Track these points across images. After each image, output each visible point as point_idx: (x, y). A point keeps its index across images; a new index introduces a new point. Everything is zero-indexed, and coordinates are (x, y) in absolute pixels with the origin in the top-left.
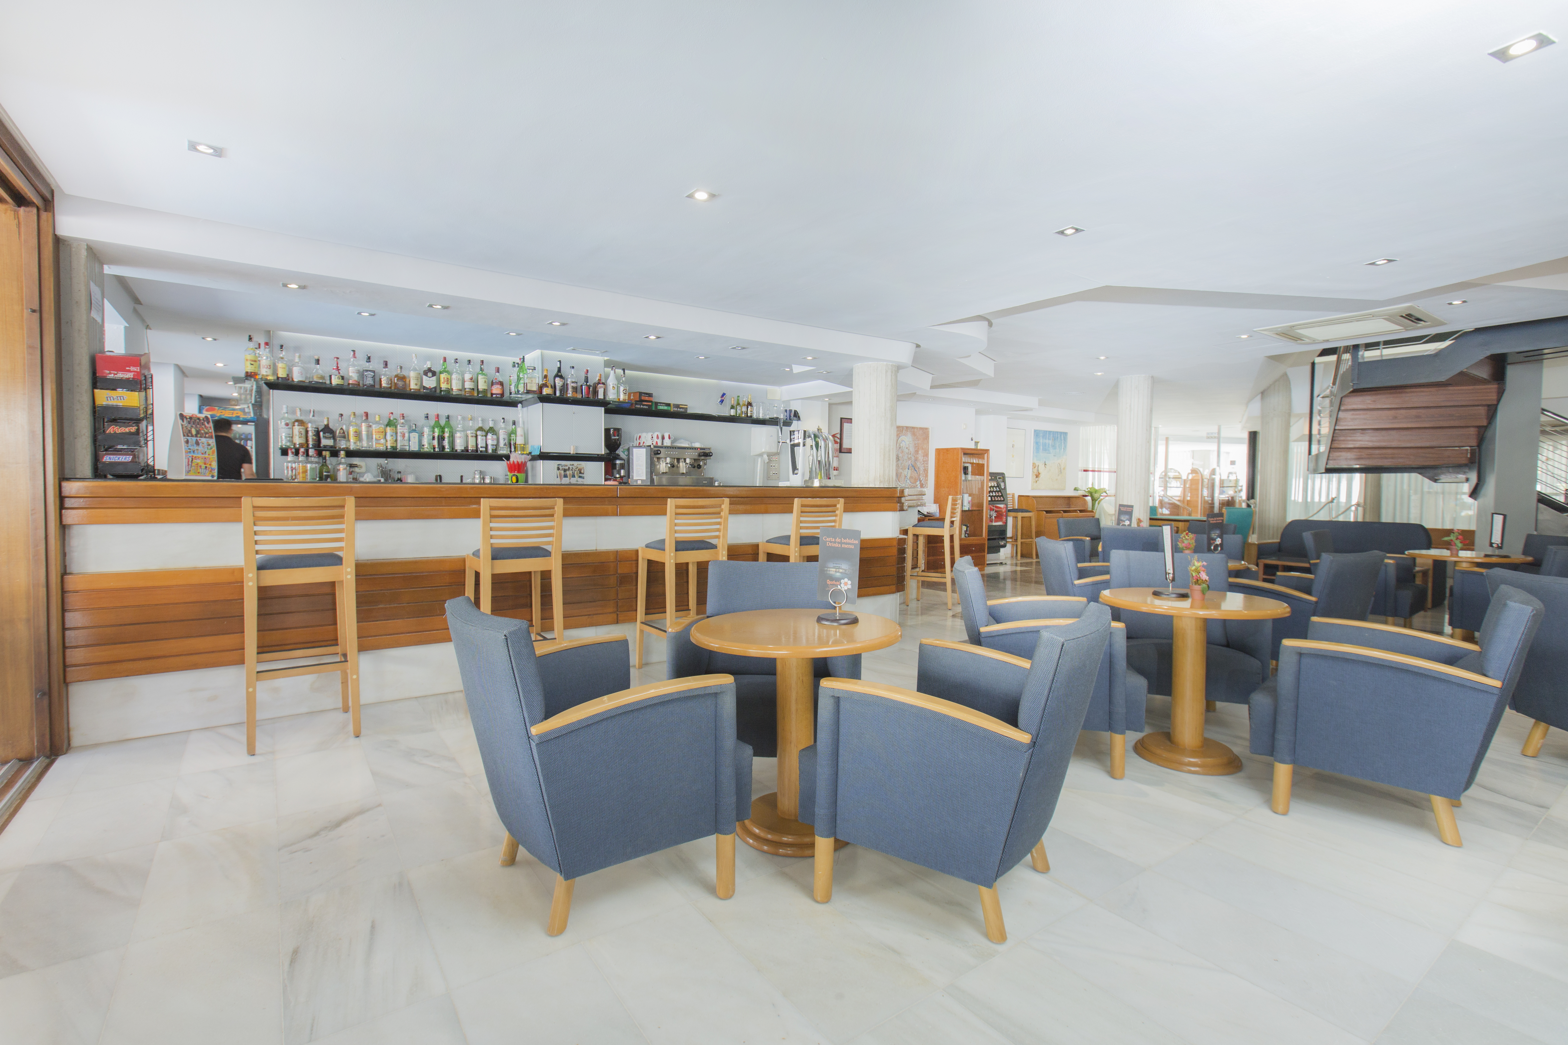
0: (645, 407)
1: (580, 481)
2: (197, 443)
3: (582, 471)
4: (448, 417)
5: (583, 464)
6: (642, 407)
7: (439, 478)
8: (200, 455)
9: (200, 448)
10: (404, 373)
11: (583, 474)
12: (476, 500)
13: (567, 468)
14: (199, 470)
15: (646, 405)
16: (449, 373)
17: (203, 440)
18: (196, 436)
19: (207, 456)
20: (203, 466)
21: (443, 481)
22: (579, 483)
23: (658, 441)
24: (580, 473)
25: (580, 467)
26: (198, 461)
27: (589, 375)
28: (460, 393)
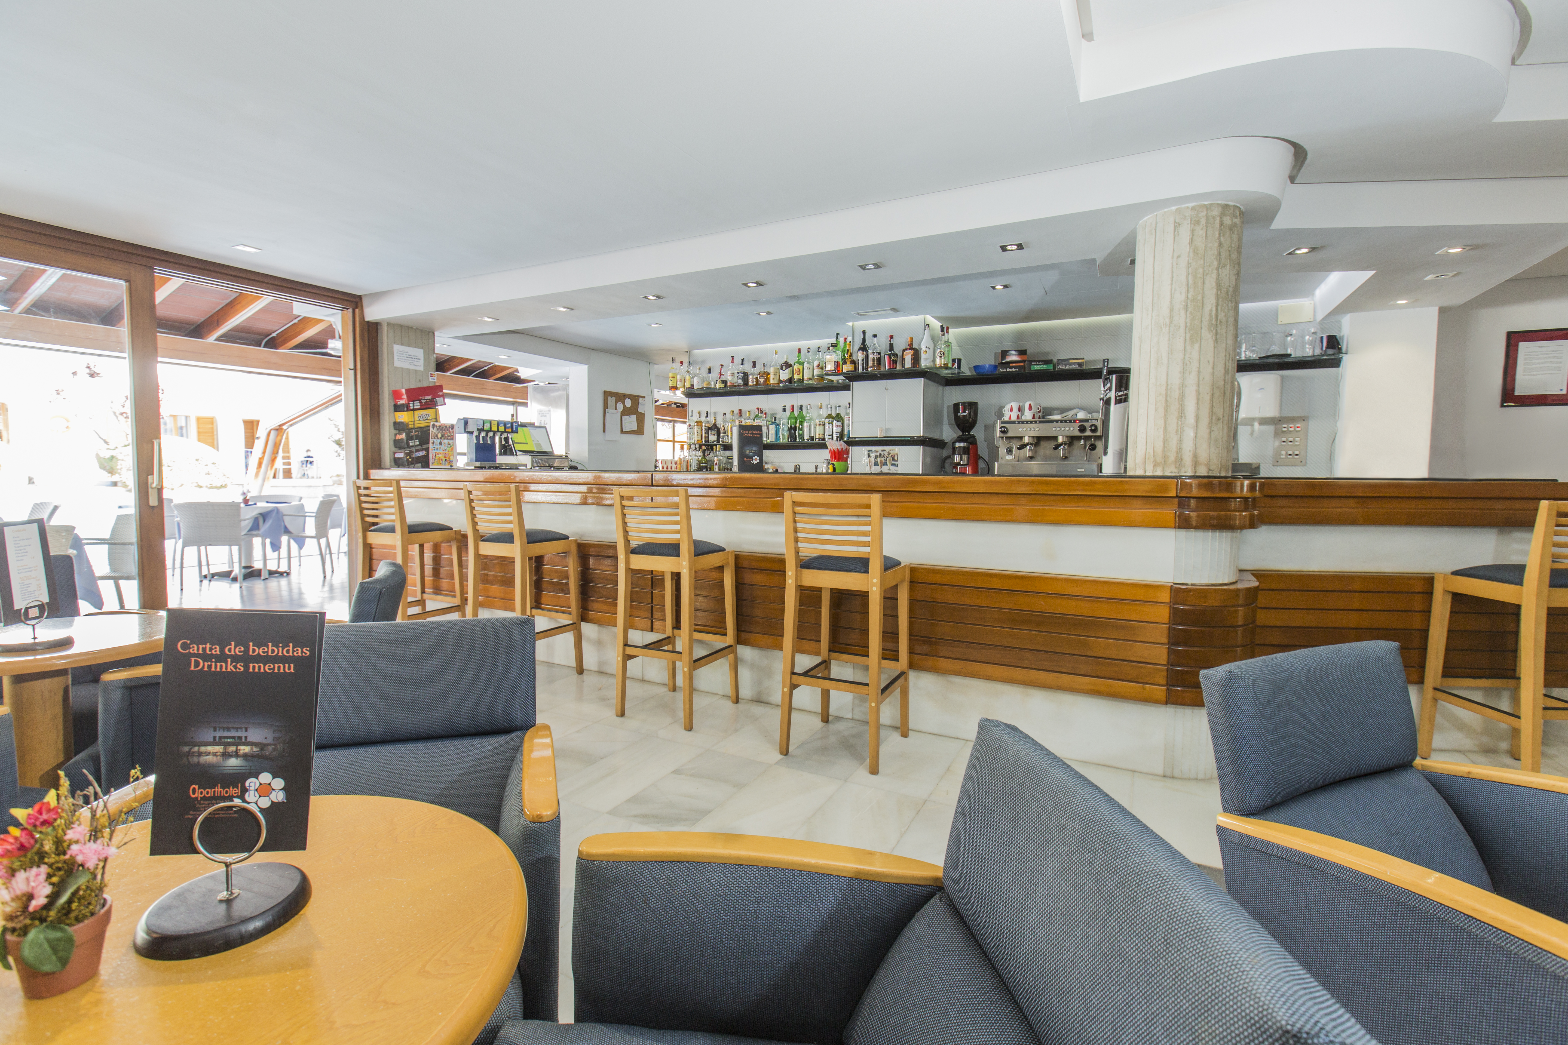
0: (1014, 370)
1: (893, 470)
2: (441, 443)
3: (896, 458)
4: (801, 408)
5: (896, 449)
6: (1008, 370)
7: (797, 468)
8: (442, 452)
9: (442, 447)
10: (767, 370)
11: (897, 461)
12: (780, 490)
13: (878, 454)
14: (441, 462)
15: (1015, 367)
16: (802, 364)
17: (446, 441)
18: (441, 438)
19: (447, 452)
20: (444, 459)
21: (801, 471)
22: (891, 472)
23: (1012, 414)
24: (894, 460)
25: (892, 453)
26: (440, 456)
27: (894, 341)
28: (811, 382)
